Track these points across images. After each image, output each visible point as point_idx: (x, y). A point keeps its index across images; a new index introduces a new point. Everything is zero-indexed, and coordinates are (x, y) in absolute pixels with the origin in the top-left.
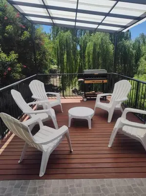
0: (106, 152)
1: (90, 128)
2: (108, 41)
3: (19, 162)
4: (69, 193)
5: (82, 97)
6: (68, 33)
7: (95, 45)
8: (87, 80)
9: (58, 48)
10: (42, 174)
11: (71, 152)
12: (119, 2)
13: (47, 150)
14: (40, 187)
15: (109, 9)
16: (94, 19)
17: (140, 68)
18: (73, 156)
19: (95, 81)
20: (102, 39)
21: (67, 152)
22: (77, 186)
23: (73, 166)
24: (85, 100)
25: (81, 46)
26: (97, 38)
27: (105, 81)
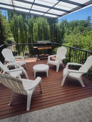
0: (60, 89)
1: (48, 76)
2: (47, 23)
3: (9, 104)
4: (49, 116)
5: (36, 58)
6: (20, 16)
7: (39, 25)
8: (40, 47)
9: (13, 26)
10: (28, 109)
11: (41, 92)
12: (61, 2)
13: (30, 93)
14: (30, 117)
15: (54, 5)
16: (41, 9)
17: (65, 40)
18: (43, 94)
19: (45, 48)
20: (43, 22)
21: (39, 93)
22: (52, 111)
23: (43, 100)
24: (39, 60)
25: (29, 25)
26: (40, 21)
27: (50, 48)
